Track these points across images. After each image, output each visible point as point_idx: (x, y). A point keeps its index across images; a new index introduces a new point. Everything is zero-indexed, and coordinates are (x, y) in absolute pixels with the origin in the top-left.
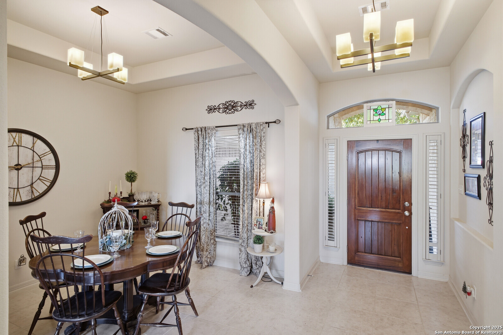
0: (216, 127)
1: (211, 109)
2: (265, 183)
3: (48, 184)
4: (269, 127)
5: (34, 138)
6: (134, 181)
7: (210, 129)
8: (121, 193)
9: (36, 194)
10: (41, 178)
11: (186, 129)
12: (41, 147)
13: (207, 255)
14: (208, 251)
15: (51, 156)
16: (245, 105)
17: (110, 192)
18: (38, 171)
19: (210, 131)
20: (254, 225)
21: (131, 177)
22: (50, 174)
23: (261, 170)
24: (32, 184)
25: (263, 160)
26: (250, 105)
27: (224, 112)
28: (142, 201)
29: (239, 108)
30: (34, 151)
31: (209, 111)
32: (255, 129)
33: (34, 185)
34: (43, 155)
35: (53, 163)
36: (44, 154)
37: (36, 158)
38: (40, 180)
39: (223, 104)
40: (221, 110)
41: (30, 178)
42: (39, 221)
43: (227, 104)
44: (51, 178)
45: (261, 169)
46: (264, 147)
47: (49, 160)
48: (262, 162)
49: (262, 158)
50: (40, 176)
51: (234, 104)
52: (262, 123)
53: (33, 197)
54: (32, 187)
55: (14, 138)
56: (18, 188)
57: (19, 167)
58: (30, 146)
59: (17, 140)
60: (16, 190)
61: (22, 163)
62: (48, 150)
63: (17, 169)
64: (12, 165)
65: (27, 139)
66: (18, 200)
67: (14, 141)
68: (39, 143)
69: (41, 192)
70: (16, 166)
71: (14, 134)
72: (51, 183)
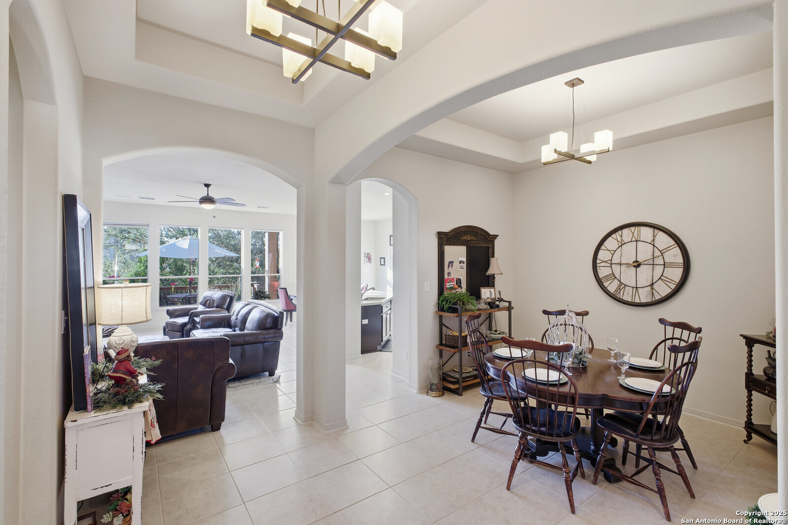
3: (673, 287)
5: (655, 230)
9: (657, 297)
10: (662, 278)
12: (663, 240)
15: (677, 251)
18: (659, 270)
22: (676, 274)
24: (653, 284)
30: (654, 246)
33: (655, 286)
34: (666, 250)
35: (680, 260)
36: (668, 249)
37: (657, 253)
38: (663, 280)
41: (650, 277)
44: (677, 279)
47: (674, 255)
50: (662, 275)
53: (654, 300)
54: (652, 289)
55: (633, 233)
56: (637, 288)
57: (637, 265)
58: (650, 240)
59: (636, 235)
60: (635, 289)
61: (640, 259)
62: (672, 242)
63: (634, 266)
64: (631, 262)
65: (646, 233)
66: (637, 301)
67: (633, 236)
68: (661, 236)
69: (663, 295)
70: (633, 262)
71: (633, 229)
72: (677, 285)
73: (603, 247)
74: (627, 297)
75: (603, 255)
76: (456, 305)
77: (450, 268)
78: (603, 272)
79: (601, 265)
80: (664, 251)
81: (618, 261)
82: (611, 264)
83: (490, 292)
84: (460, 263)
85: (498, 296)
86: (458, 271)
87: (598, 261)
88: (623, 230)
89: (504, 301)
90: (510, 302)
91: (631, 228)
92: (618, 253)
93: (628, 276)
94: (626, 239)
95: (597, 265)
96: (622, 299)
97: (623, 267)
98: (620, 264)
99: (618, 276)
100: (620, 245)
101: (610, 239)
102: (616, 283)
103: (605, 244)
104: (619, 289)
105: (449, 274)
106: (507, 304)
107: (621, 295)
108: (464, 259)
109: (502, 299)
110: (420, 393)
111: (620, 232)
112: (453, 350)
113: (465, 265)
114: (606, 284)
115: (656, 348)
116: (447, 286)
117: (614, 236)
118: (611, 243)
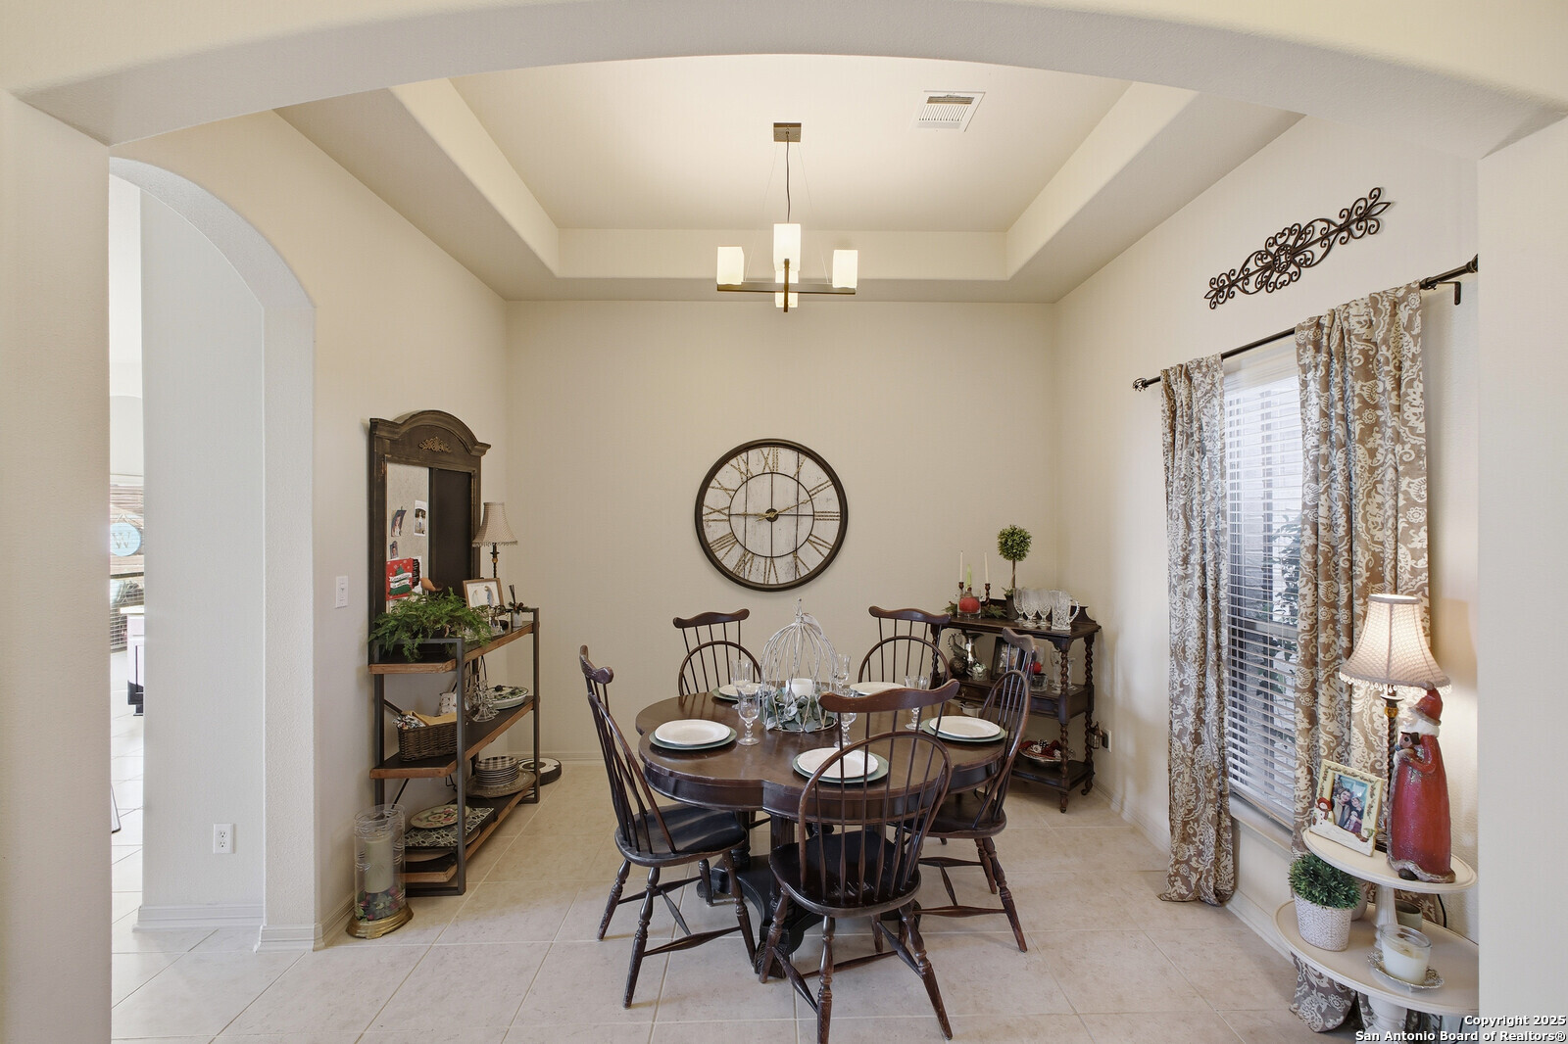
0: (1224, 356)
1: (1222, 290)
2: (1392, 603)
3: (826, 552)
4: (1458, 301)
5: (800, 455)
6: (1020, 559)
7: (1204, 369)
8: (988, 587)
9: (804, 572)
10: (811, 538)
11: (1145, 384)
12: (812, 473)
13: (1190, 856)
14: (1193, 843)
15: (831, 491)
16: (1340, 229)
17: (961, 581)
18: (806, 523)
19: (1205, 376)
20: (1319, 802)
21: (1014, 545)
22: (829, 531)
23: (1400, 531)
24: (796, 550)
25: (1416, 481)
26: (1363, 217)
27: (1260, 289)
28: (1026, 618)
29: (1318, 250)
30: (798, 483)
31: (1213, 297)
32: (1363, 330)
33: (800, 553)
34: (815, 491)
35: (835, 507)
36: (818, 489)
37: (803, 496)
38: (811, 542)
39: (1259, 252)
40: (1253, 279)
41: (793, 538)
42: (732, 626)
43: (1273, 250)
44: (832, 540)
45: (1401, 525)
46: (1417, 410)
47: (828, 501)
48: (1406, 493)
49: (1406, 474)
50: (810, 534)
51: (1299, 238)
52: (1401, 293)
53: (798, 577)
54: (796, 557)
55: (766, 459)
56: (772, 557)
57: (772, 516)
58: (792, 472)
59: (770, 462)
60: (769, 560)
61: (778, 507)
62: (825, 477)
63: (769, 519)
64: (763, 511)
65: (787, 459)
66: (772, 581)
67: (766, 463)
68: (809, 464)
69: (812, 568)
70: (768, 512)
71: (766, 450)
72: (831, 550)
73: (714, 483)
74: (756, 578)
75: (713, 498)
76: (442, 636)
77: (397, 529)
78: (714, 531)
79: (712, 517)
80: (813, 492)
81: (742, 511)
82: (730, 515)
83: (488, 590)
84: (417, 516)
85: (507, 599)
86: (412, 542)
87: (705, 510)
88: (750, 452)
89: (525, 610)
90: (535, 612)
91: (763, 449)
92: (741, 495)
93: (758, 536)
94: (755, 469)
95: (704, 518)
96: (747, 580)
97: (750, 521)
98: (745, 515)
99: (740, 538)
100: (745, 479)
101: (727, 467)
102: (737, 551)
103: (718, 476)
104: (742, 562)
105: (394, 546)
106: (529, 617)
107: (747, 573)
108: (425, 506)
109: (521, 604)
110: (327, 946)
111: (744, 455)
112: (443, 770)
113: (425, 522)
114: (719, 555)
115: (867, 659)
116: (392, 586)
117: (733, 461)
118: (728, 476)
